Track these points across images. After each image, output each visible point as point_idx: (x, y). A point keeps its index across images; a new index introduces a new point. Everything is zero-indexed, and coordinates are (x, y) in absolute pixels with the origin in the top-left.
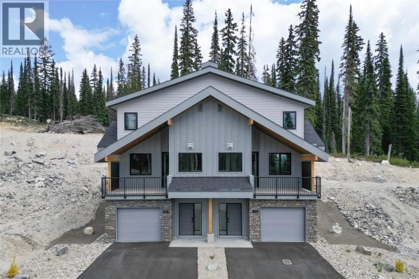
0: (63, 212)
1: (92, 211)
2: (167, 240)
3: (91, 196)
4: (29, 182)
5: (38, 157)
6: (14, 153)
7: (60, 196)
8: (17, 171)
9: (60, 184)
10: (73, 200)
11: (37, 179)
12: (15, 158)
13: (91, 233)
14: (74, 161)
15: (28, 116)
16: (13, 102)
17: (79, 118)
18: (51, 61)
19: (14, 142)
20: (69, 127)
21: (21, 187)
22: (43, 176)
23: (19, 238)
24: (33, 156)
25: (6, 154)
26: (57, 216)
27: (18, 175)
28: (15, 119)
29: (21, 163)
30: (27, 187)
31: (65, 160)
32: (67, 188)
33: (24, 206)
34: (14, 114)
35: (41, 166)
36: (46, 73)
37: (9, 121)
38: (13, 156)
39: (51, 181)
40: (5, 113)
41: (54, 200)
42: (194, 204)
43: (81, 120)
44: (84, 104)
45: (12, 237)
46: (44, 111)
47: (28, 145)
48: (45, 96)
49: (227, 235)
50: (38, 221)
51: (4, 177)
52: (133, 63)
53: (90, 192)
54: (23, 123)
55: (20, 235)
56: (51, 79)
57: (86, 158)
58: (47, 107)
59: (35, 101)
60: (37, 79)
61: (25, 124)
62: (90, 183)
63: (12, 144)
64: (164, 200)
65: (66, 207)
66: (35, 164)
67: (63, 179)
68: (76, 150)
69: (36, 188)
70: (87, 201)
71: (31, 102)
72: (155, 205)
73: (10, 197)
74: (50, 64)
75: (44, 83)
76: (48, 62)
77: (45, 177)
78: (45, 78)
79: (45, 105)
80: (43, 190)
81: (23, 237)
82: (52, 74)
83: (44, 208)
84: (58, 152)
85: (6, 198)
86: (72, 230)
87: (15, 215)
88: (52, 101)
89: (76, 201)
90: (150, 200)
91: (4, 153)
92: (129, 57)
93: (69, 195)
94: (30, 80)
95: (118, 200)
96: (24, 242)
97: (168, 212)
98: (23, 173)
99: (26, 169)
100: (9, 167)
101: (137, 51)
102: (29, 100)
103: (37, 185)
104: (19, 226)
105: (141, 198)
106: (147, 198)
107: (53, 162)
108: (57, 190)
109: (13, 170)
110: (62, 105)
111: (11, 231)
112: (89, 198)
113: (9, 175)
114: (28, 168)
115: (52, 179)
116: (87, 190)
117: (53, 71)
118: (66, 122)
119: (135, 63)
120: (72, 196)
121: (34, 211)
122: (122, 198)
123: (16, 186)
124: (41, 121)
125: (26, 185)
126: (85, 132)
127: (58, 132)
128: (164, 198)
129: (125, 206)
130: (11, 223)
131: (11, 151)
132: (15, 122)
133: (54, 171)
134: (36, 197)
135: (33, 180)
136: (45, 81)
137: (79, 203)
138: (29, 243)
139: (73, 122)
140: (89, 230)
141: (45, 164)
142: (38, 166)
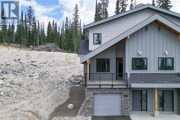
0: (52, 94)
1: (67, 93)
2: (126, 115)
3: (65, 84)
4: (30, 76)
5: (32, 62)
6: (19, 60)
7: (48, 84)
8: (23, 69)
9: (48, 77)
10: (56, 86)
11: (34, 74)
12: (20, 62)
13: (72, 108)
14: (52, 64)
15: (21, 44)
16: (14, 37)
17: (48, 44)
18: (33, 17)
19: (19, 54)
20: (44, 49)
21: (26, 79)
22: (38, 73)
23: (30, 114)
24: (30, 62)
25: (15, 60)
26: (49, 97)
27: (23, 72)
28: (15, 45)
29: (25, 65)
30: (29, 79)
31: (47, 64)
32: (52, 79)
33: (29, 90)
34: (14, 43)
35: (36, 67)
36: (30, 23)
37: (12, 46)
38: (19, 61)
39: (42, 75)
40: (10, 42)
41: (45, 87)
42: (141, 91)
43: (49, 45)
44: (49, 38)
45: (26, 113)
46: (29, 41)
47: (26, 56)
48: (30, 34)
49: (163, 111)
50: (40, 101)
51: (15, 73)
52: (75, 17)
53: (64, 82)
54: (19, 47)
55: (31, 112)
56: (33, 26)
57: (58, 63)
58: (31, 39)
59: (25, 36)
60: (26, 26)
61: (20, 47)
62: (63, 77)
63: (17, 55)
64: (124, 88)
65: (53, 91)
66: (32, 66)
67: (49, 74)
68: (52, 59)
69: (35, 79)
70: (63, 87)
71: (23, 37)
72: (119, 91)
73: (20, 85)
74: (32, 19)
75: (30, 28)
76: (31, 18)
77: (39, 73)
78: (30, 25)
79: (30, 38)
80: (38, 80)
81: (33, 113)
82: (34, 23)
83: (41, 92)
84: (42, 60)
85: (17, 86)
86: (59, 106)
87: (24, 97)
88: (33, 37)
89: (58, 87)
90: (115, 88)
91: (14, 60)
92: (73, 14)
93: (53, 84)
94: (23, 26)
95: (94, 88)
96: (34, 117)
97: (127, 96)
98: (26, 71)
99: (28, 68)
100: (18, 67)
101: (77, 11)
102: (22, 36)
103: (35, 78)
104: (28, 104)
105: (110, 87)
106: (114, 87)
107: (41, 65)
108: (46, 81)
109: (20, 69)
110: (38, 38)
111: (24, 109)
112: (64, 85)
113: (19, 72)
114: (29, 68)
115: (43, 75)
116: (63, 81)
117: (34, 22)
118: (41, 46)
119: (76, 17)
120: (55, 84)
121: (35, 94)
122: (98, 87)
123: (23, 78)
124: (28, 46)
125: (29, 78)
126: (51, 51)
127: (38, 50)
128: (125, 87)
129: (99, 92)
130: (23, 102)
131: (18, 59)
132: (15, 46)
133: (43, 70)
134: (35, 85)
135: (32, 74)
136: (30, 27)
137: (60, 89)
138: (38, 117)
139: (45, 46)
140: (70, 106)
141: (38, 66)
142: (34, 67)
